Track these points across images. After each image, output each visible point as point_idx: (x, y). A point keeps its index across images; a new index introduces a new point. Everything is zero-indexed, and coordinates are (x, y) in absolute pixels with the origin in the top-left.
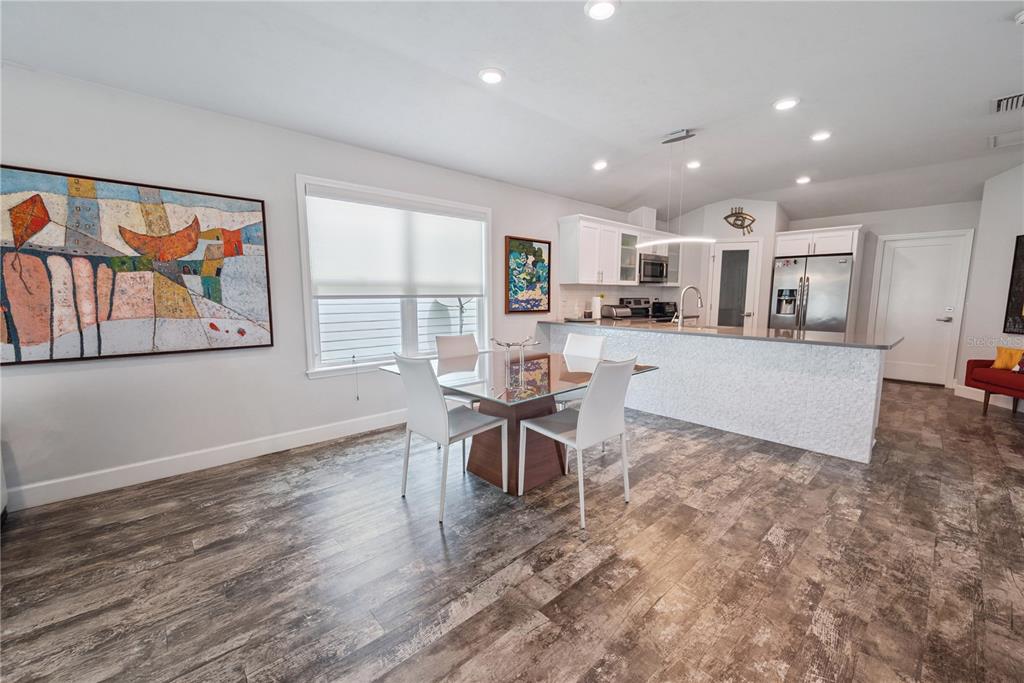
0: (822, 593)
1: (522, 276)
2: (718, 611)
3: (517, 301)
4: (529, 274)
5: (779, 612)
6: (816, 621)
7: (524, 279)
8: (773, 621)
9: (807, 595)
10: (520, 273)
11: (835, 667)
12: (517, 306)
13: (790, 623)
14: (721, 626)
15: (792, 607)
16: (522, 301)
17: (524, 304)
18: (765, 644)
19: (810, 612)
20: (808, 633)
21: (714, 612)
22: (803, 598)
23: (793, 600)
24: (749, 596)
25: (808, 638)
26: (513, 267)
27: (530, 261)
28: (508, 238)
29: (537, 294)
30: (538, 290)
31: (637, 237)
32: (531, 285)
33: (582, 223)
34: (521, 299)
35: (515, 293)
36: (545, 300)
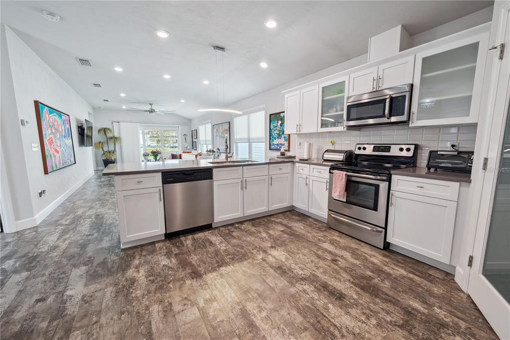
1: (276, 132)
3: (274, 145)
4: (279, 131)
10: (275, 130)
12: (273, 147)
17: (276, 146)
26: (272, 128)
27: (279, 124)
28: (270, 115)
29: (282, 141)
30: (283, 139)
31: (344, 81)
32: (279, 136)
33: (286, 96)
34: (275, 143)
35: (273, 140)
36: (286, 145)
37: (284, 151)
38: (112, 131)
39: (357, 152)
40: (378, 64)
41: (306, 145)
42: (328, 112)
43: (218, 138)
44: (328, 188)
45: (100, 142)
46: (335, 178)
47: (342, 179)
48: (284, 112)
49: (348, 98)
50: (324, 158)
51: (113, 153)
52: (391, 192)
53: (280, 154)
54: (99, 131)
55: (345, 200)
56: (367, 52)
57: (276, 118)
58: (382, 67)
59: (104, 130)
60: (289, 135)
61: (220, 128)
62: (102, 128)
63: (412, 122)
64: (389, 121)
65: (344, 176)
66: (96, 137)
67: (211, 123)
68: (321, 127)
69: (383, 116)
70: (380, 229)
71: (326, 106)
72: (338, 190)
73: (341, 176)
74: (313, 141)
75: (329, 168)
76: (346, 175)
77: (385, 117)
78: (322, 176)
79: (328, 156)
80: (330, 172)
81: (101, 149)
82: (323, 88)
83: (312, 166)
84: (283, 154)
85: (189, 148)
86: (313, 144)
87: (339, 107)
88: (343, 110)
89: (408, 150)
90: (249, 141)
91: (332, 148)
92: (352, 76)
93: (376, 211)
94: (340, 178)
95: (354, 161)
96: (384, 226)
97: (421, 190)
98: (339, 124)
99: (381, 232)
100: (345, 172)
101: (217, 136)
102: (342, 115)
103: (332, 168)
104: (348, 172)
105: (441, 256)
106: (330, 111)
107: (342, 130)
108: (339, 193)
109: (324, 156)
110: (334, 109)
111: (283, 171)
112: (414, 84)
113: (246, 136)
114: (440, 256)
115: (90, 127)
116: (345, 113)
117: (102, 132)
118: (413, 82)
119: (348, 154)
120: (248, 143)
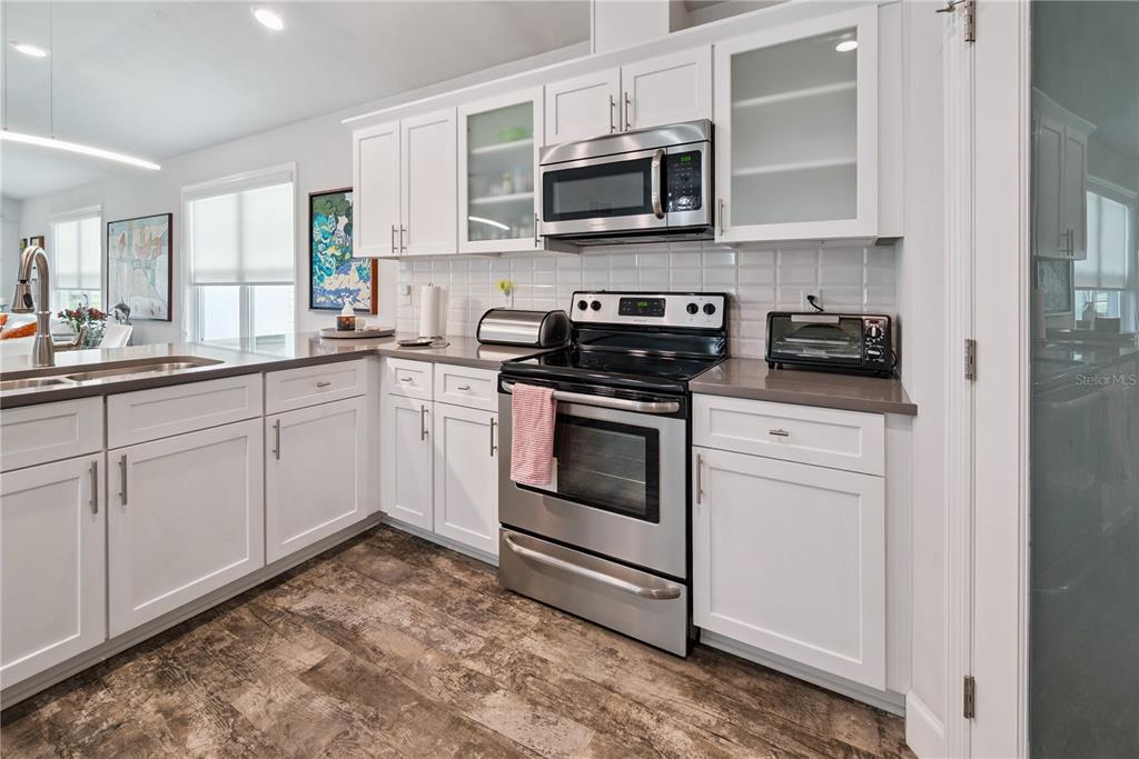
1: (330, 251)
3: (324, 293)
4: (341, 247)
7: (333, 255)
10: (327, 246)
12: (323, 299)
16: (330, 292)
17: (332, 297)
26: (317, 237)
27: (341, 227)
28: (312, 197)
29: (351, 280)
30: (354, 275)
31: (531, 103)
32: (343, 264)
33: (357, 134)
34: (328, 288)
35: (321, 278)
36: (366, 292)
37: (351, 314)
39: (578, 316)
40: (619, 60)
41: (425, 295)
42: (486, 193)
43: (126, 267)
44: (496, 444)
46: (519, 413)
47: (541, 416)
48: (351, 190)
49: (543, 150)
50: (482, 338)
52: (695, 451)
53: (335, 326)
55: (553, 488)
56: (589, 38)
57: (328, 205)
58: (631, 69)
60: (375, 262)
61: (136, 232)
63: (722, 231)
64: (661, 224)
65: (548, 406)
67: (101, 214)
68: (470, 240)
69: (646, 208)
70: (672, 585)
71: (481, 175)
72: (531, 454)
73: (537, 403)
74: (447, 281)
75: (497, 373)
76: (553, 399)
77: (653, 212)
78: (476, 401)
79: (494, 329)
80: (500, 390)
82: (469, 117)
83: (441, 368)
84: (346, 325)
86: (446, 293)
87: (519, 182)
88: (530, 189)
89: (710, 309)
90: (243, 283)
91: (503, 302)
92: (553, 88)
93: (656, 520)
94: (535, 411)
95: (569, 343)
96: (684, 576)
97: (780, 440)
98: (522, 231)
99: (676, 595)
100: (550, 391)
101: (120, 259)
102: (529, 204)
103: (510, 374)
104: (558, 389)
105: (860, 662)
106: (495, 189)
107: (533, 248)
108: (533, 462)
109: (483, 328)
110: (506, 185)
111: (329, 394)
112: (716, 122)
113: (227, 262)
114: (857, 665)
116: (537, 196)
118: (713, 117)
119: (553, 322)
120: (238, 288)
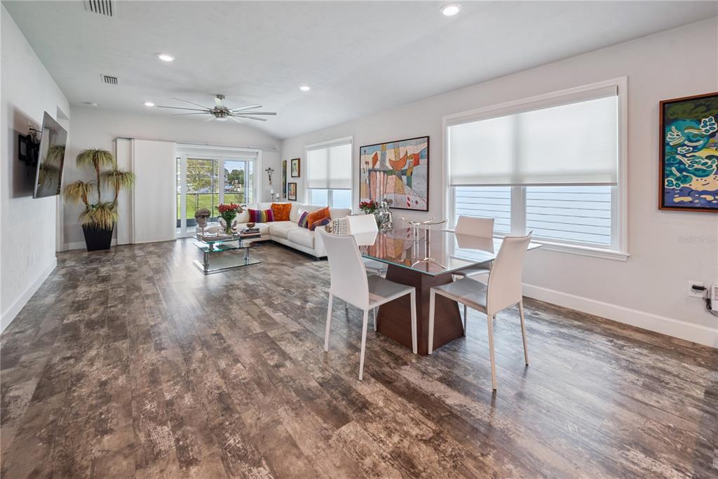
0: (181, 462)
2: (218, 388)
5: (193, 418)
6: (170, 434)
8: (190, 410)
9: (187, 447)
11: (144, 420)
13: (182, 418)
14: (209, 384)
15: (189, 428)
18: (184, 397)
19: (177, 436)
20: (169, 422)
21: (219, 385)
22: (188, 441)
23: (192, 433)
24: (215, 409)
25: (167, 420)
38: (114, 159)
45: (80, 184)
51: (111, 209)
54: (81, 157)
59: (95, 157)
62: (91, 151)
66: (72, 171)
81: (80, 200)
85: (278, 195)
115: (57, 148)
117: (89, 160)
